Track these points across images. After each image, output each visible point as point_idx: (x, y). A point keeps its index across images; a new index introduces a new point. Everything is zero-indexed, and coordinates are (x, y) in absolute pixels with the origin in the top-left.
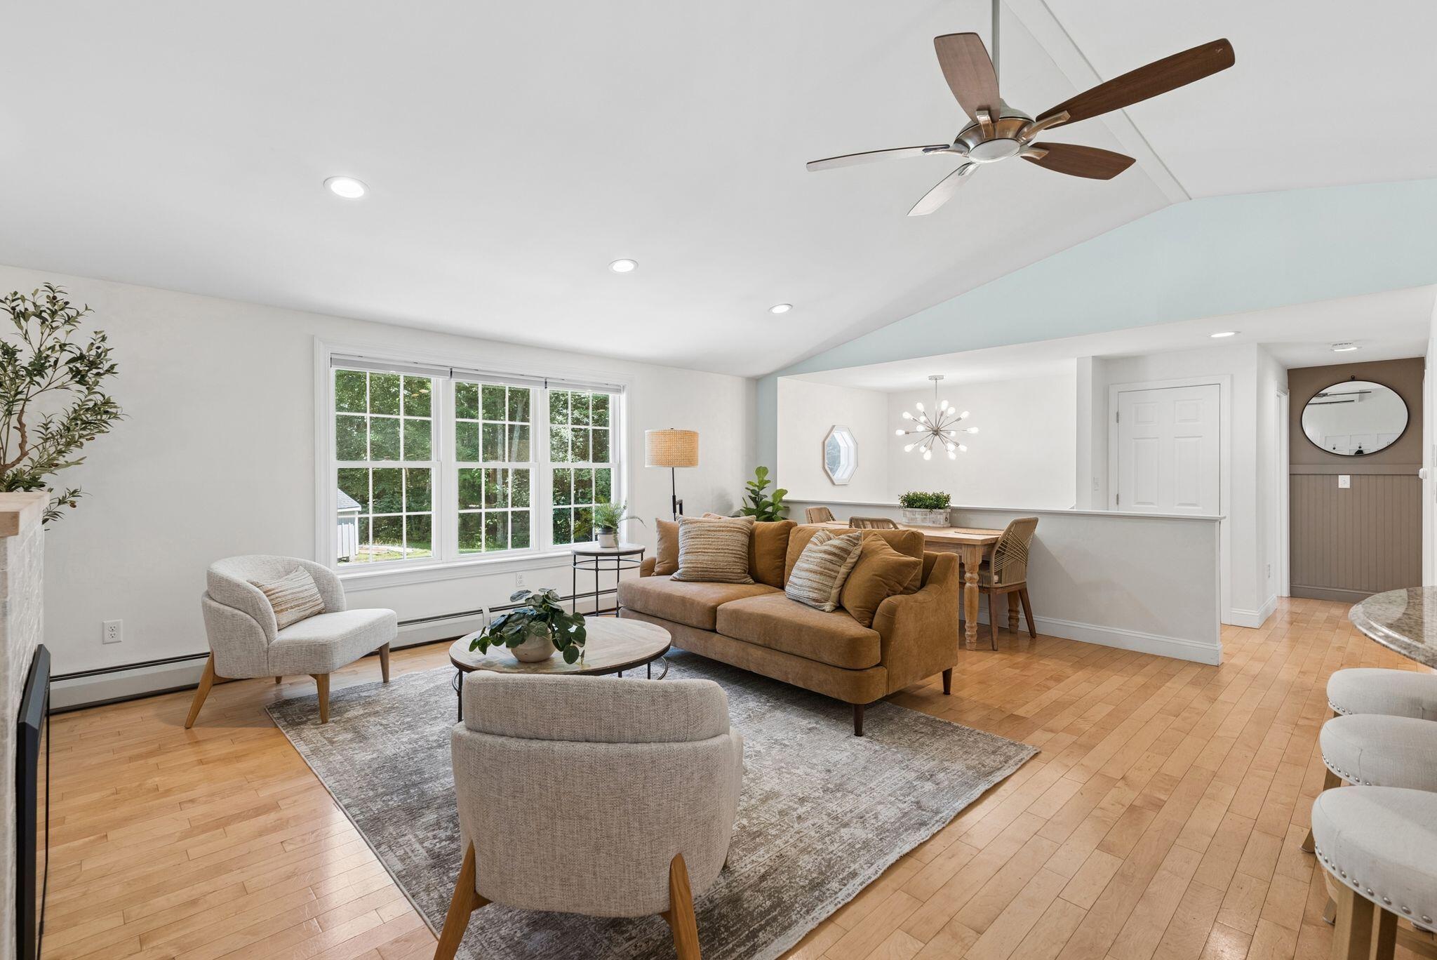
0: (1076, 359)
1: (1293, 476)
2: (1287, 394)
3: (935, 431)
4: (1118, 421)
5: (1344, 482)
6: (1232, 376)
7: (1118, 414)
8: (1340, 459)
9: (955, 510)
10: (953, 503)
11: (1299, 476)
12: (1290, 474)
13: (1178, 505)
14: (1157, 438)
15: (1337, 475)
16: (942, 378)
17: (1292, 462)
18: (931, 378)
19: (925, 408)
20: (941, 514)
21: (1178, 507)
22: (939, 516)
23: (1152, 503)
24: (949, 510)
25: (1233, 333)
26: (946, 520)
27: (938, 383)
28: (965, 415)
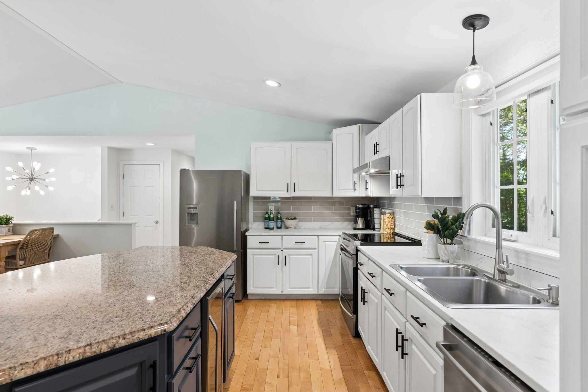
0: (101, 147)
3: (31, 179)
4: (123, 178)
6: (164, 162)
7: (123, 174)
9: (15, 225)
10: (14, 221)
13: (146, 216)
14: (138, 186)
16: (35, 149)
18: (28, 148)
19: (24, 165)
20: (4, 228)
21: (147, 217)
22: (3, 229)
23: (136, 216)
24: (12, 225)
25: (154, 144)
26: (9, 231)
27: (32, 152)
28: (52, 170)
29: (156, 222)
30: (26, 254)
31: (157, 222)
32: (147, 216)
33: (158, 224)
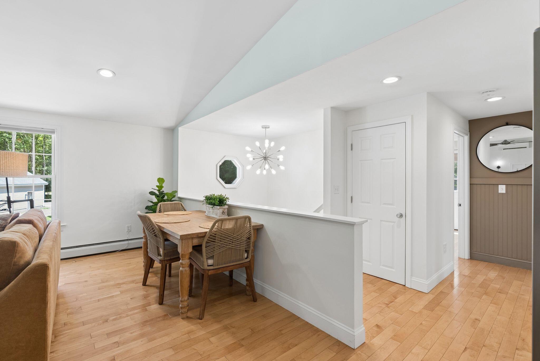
0: (323, 110)
1: (472, 185)
2: (467, 135)
3: (265, 158)
4: (352, 150)
5: (502, 189)
6: (412, 116)
7: (352, 145)
8: (500, 175)
10: (229, 202)
11: (476, 185)
12: (470, 184)
13: (383, 205)
14: (372, 161)
15: (498, 185)
16: (269, 127)
17: (471, 177)
18: (262, 127)
19: (260, 145)
20: (218, 209)
23: (369, 203)
24: (227, 207)
26: (223, 213)
27: (266, 130)
28: (283, 148)
29: (399, 216)
30: (214, 251)
31: (401, 216)
32: (385, 204)
33: (403, 219)
